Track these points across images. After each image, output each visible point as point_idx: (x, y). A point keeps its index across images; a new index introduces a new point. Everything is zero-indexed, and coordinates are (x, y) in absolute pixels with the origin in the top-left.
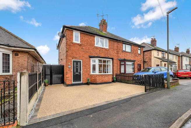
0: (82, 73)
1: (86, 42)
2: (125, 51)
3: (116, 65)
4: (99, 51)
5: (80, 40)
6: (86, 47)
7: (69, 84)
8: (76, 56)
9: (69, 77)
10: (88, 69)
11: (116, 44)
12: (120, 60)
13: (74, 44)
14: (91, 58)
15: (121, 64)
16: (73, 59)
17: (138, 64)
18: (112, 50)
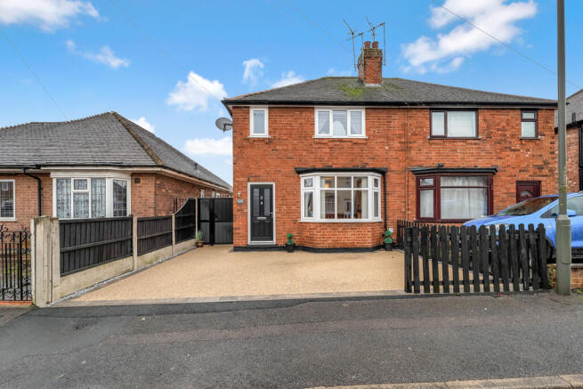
0: (277, 218)
1: (285, 132)
2: (444, 138)
3: (398, 189)
4: (328, 150)
5: (269, 127)
6: (287, 145)
7: (241, 245)
8: (258, 174)
9: (239, 229)
10: (294, 207)
11: (397, 119)
12: (414, 172)
13: (251, 141)
14: (301, 175)
15: (422, 185)
16: (249, 180)
17: (518, 182)
18: (381, 140)
